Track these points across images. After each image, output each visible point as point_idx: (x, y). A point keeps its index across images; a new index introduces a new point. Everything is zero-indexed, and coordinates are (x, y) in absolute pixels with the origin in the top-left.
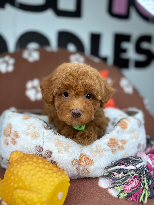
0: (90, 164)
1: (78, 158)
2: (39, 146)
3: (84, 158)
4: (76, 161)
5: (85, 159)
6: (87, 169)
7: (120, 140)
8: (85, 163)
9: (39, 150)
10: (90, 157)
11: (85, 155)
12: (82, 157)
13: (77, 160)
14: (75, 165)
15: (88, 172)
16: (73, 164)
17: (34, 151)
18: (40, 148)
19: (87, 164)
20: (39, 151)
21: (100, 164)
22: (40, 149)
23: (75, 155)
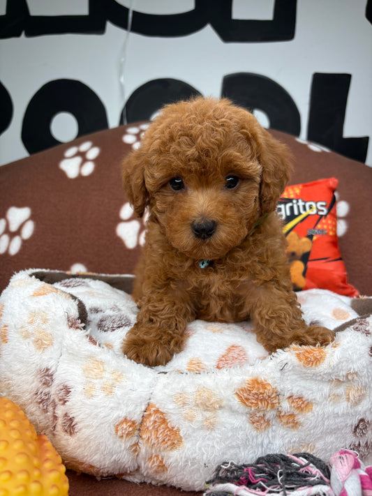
0: (169, 443)
1: (137, 417)
2: (48, 370)
3: (152, 418)
4: (130, 426)
5: (155, 422)
6: (160, 458)
7: (288, 395)
8: (153, 437)
9: (46, 380)
10: (174, 420)
11: (157, 411)
12: (150, 415)
13: (134, 423)
14: (124, 436)
15: (162, 467)
16: (120, 433)
17: (33, 382)
18: (48, 376)
19: (160, 440)
20: (44, 384)
21: (200, 449)
22: (47, 378)
23: (127, 406)
